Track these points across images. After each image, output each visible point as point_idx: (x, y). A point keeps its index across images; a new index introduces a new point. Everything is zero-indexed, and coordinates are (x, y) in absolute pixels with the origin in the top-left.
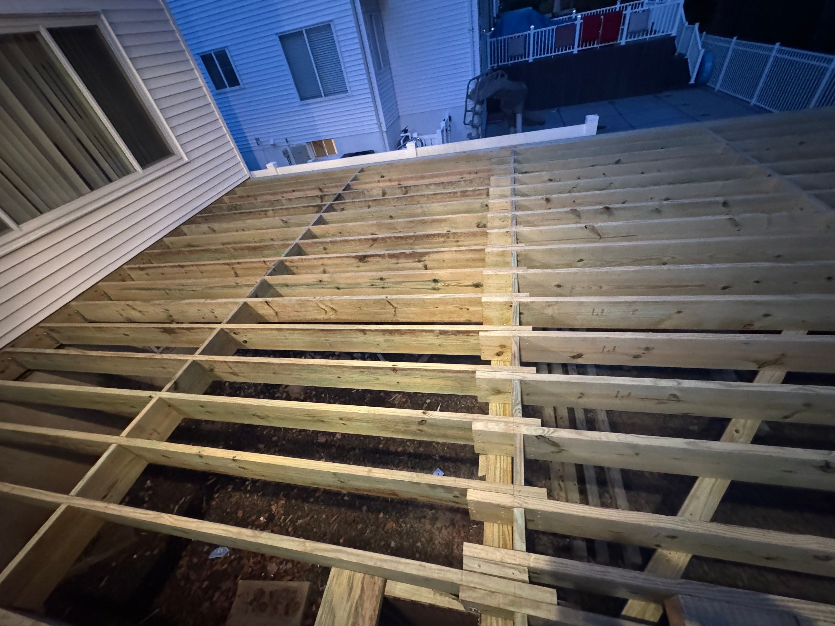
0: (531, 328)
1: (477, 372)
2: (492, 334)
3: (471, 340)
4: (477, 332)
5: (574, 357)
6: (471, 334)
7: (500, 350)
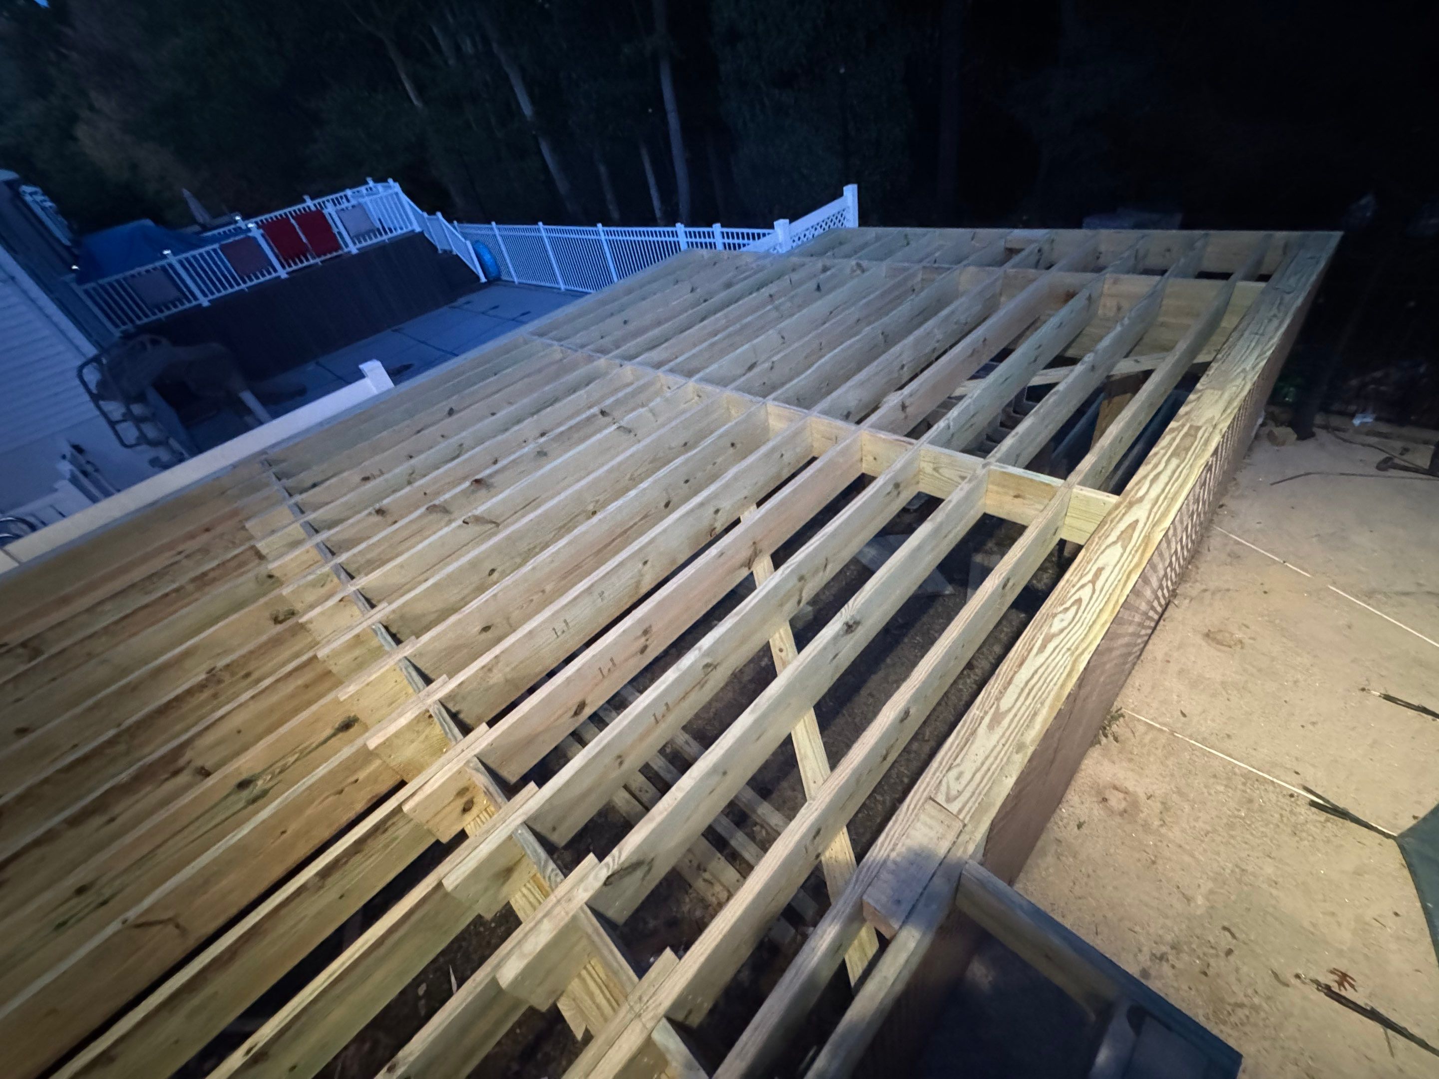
0: (484, 726)
1: (445, 882)
2: (428, 790)
3: (400, 831)
4: (398, 809)
5: (576, 714)
6: (390, 823)
7: (465, 799)
